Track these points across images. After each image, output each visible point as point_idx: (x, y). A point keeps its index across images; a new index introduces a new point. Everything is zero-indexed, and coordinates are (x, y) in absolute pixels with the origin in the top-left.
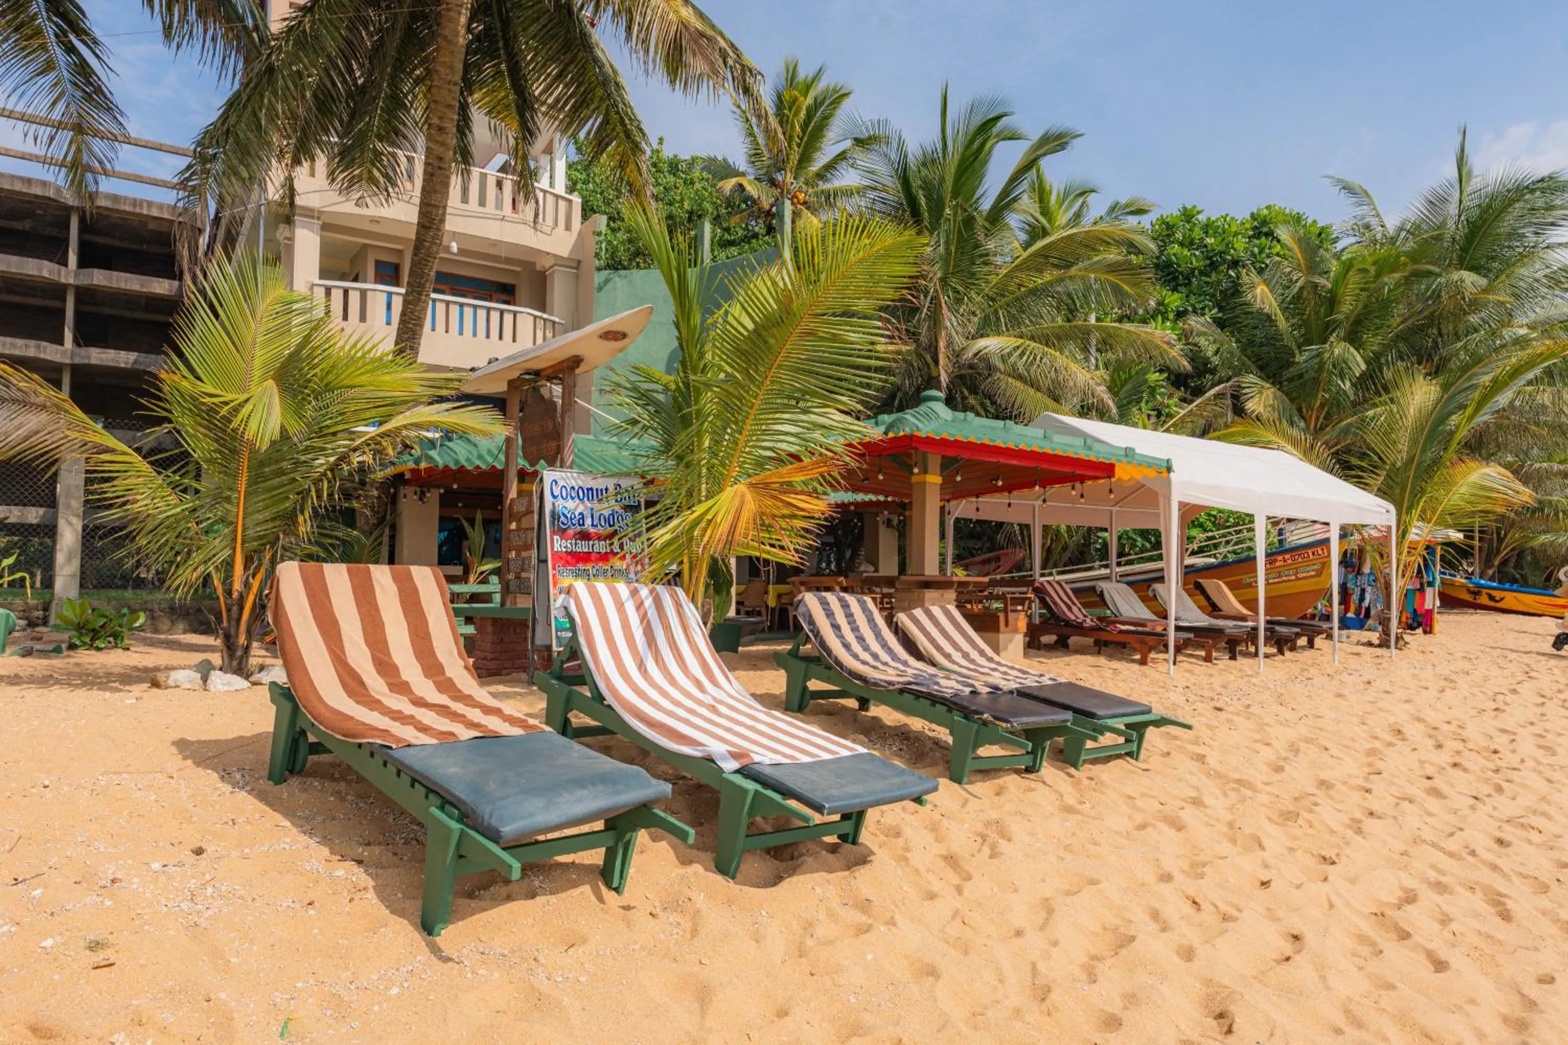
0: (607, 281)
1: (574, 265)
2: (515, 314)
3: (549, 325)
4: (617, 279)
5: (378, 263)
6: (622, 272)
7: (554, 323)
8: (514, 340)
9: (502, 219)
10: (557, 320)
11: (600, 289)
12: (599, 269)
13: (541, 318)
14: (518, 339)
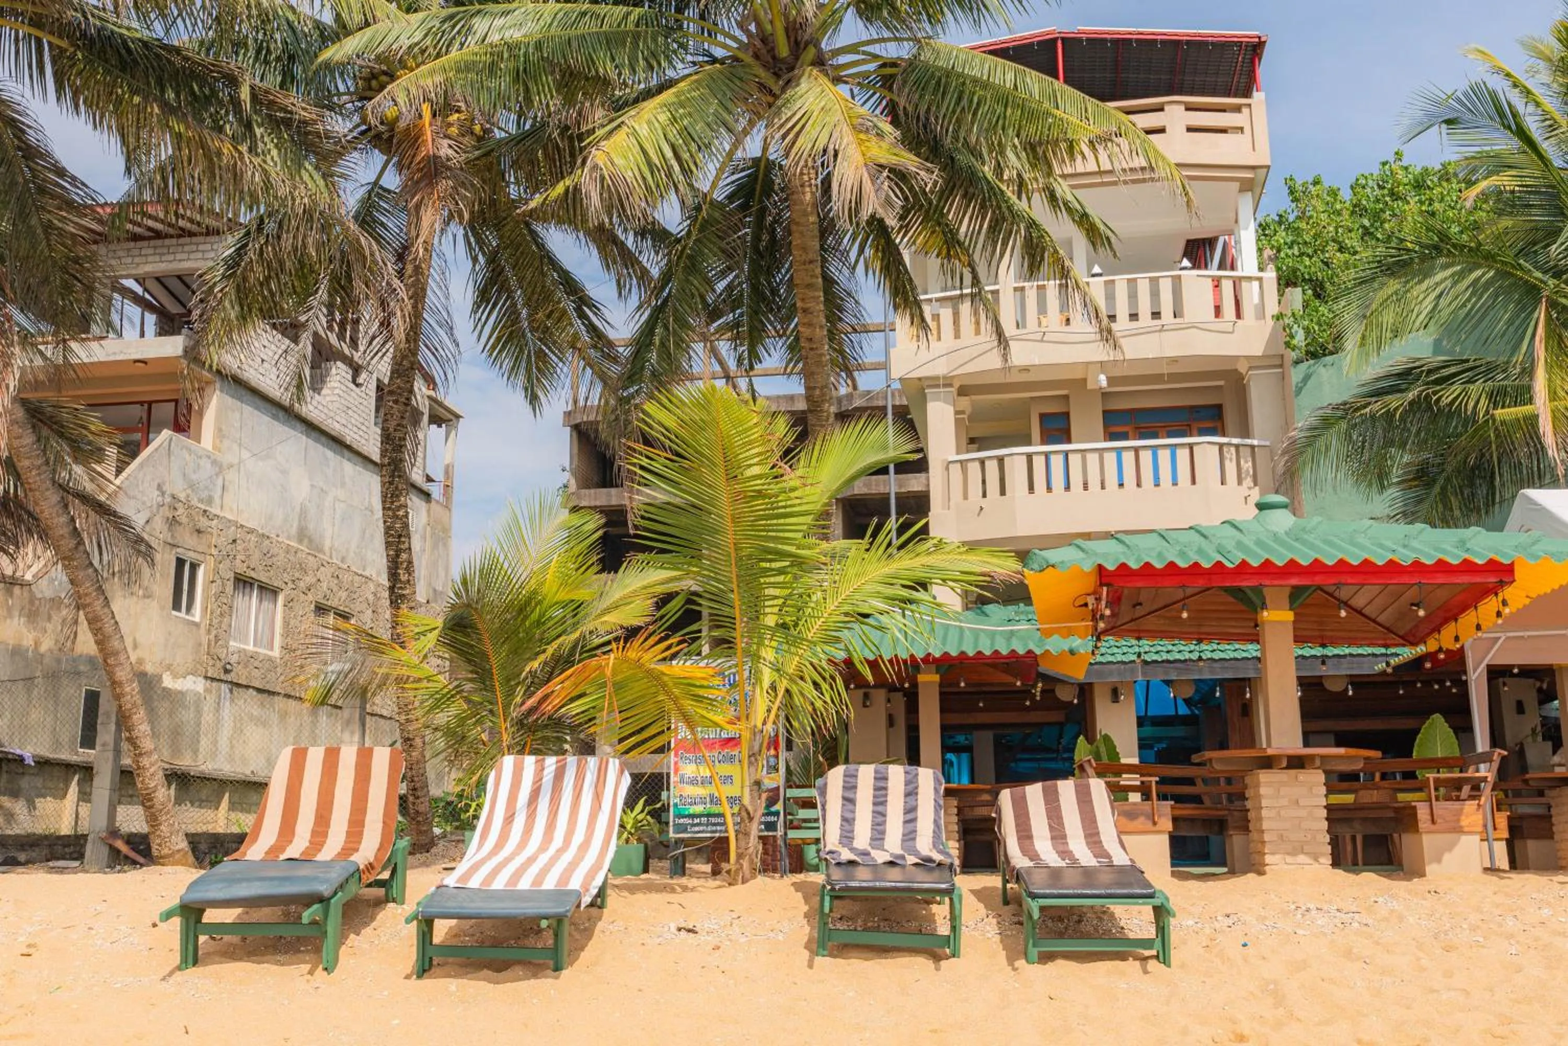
0: (1307, 378)
1: (1278, 362)
2: (1191, 447)
3: (1245, 452)
4: (1322, 370)
5: (1043, 417)
6: (1329, 359)
7: (1252, 447)
8: (1194, 482)
9: (1160, 331)
10: (1255, 442)
11: (1299, 391)
12: (1297, 362)
13: (1229, 444)
14: (1197, 480)
